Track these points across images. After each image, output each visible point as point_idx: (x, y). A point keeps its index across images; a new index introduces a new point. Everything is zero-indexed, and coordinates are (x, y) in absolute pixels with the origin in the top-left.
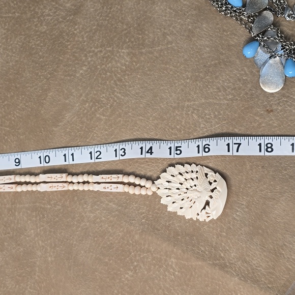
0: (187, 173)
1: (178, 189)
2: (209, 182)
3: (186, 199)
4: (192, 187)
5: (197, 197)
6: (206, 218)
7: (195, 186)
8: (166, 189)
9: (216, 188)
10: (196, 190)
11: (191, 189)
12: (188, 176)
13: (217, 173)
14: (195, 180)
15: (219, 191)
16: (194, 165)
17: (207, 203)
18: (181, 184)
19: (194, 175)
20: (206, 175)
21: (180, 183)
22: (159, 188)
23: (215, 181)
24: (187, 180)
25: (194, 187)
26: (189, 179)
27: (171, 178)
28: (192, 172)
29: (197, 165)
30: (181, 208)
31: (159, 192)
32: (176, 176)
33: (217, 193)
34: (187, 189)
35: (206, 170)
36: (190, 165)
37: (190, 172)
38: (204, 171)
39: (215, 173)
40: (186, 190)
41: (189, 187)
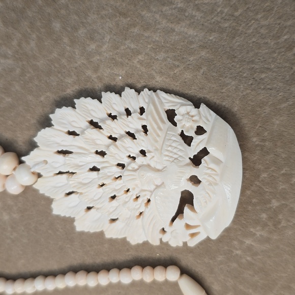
0: (114, 118)
1: (94, 169)
2: (182, 135)
3: (122, 197)
4: (134, 158)
5: (153, 187)
6: (187, 239)
7: (143, 153)
8: (60, 173)
9: (204, 152)
10: (149, 166)
11: (134, 165)
12: (117, 128)
13: (203, 106)
14: (140, 136)
15: (217, 161)
16: (129, 92)
17: (187, 199)
18: (102, 154)
19: (134, 123)
20: (171, 115)
21: (97, 152)
22: (39, 176)
23: (200, 131)
24: (115, 139)
25: (140, 160)
26: (122, 136)
27: (69, 143)
28: (128, 112)
29: (138, 91)
30: (113, 220)
31: (43, 187)
32: (83, 132)
33: (212, 166)
34: (122, 166)
35: (169, 101)
36: (119, 91)
37: (120, 114)
38: (161, 103)
39: (197, 106)
40: (119, 169)
41: (125, 161)
